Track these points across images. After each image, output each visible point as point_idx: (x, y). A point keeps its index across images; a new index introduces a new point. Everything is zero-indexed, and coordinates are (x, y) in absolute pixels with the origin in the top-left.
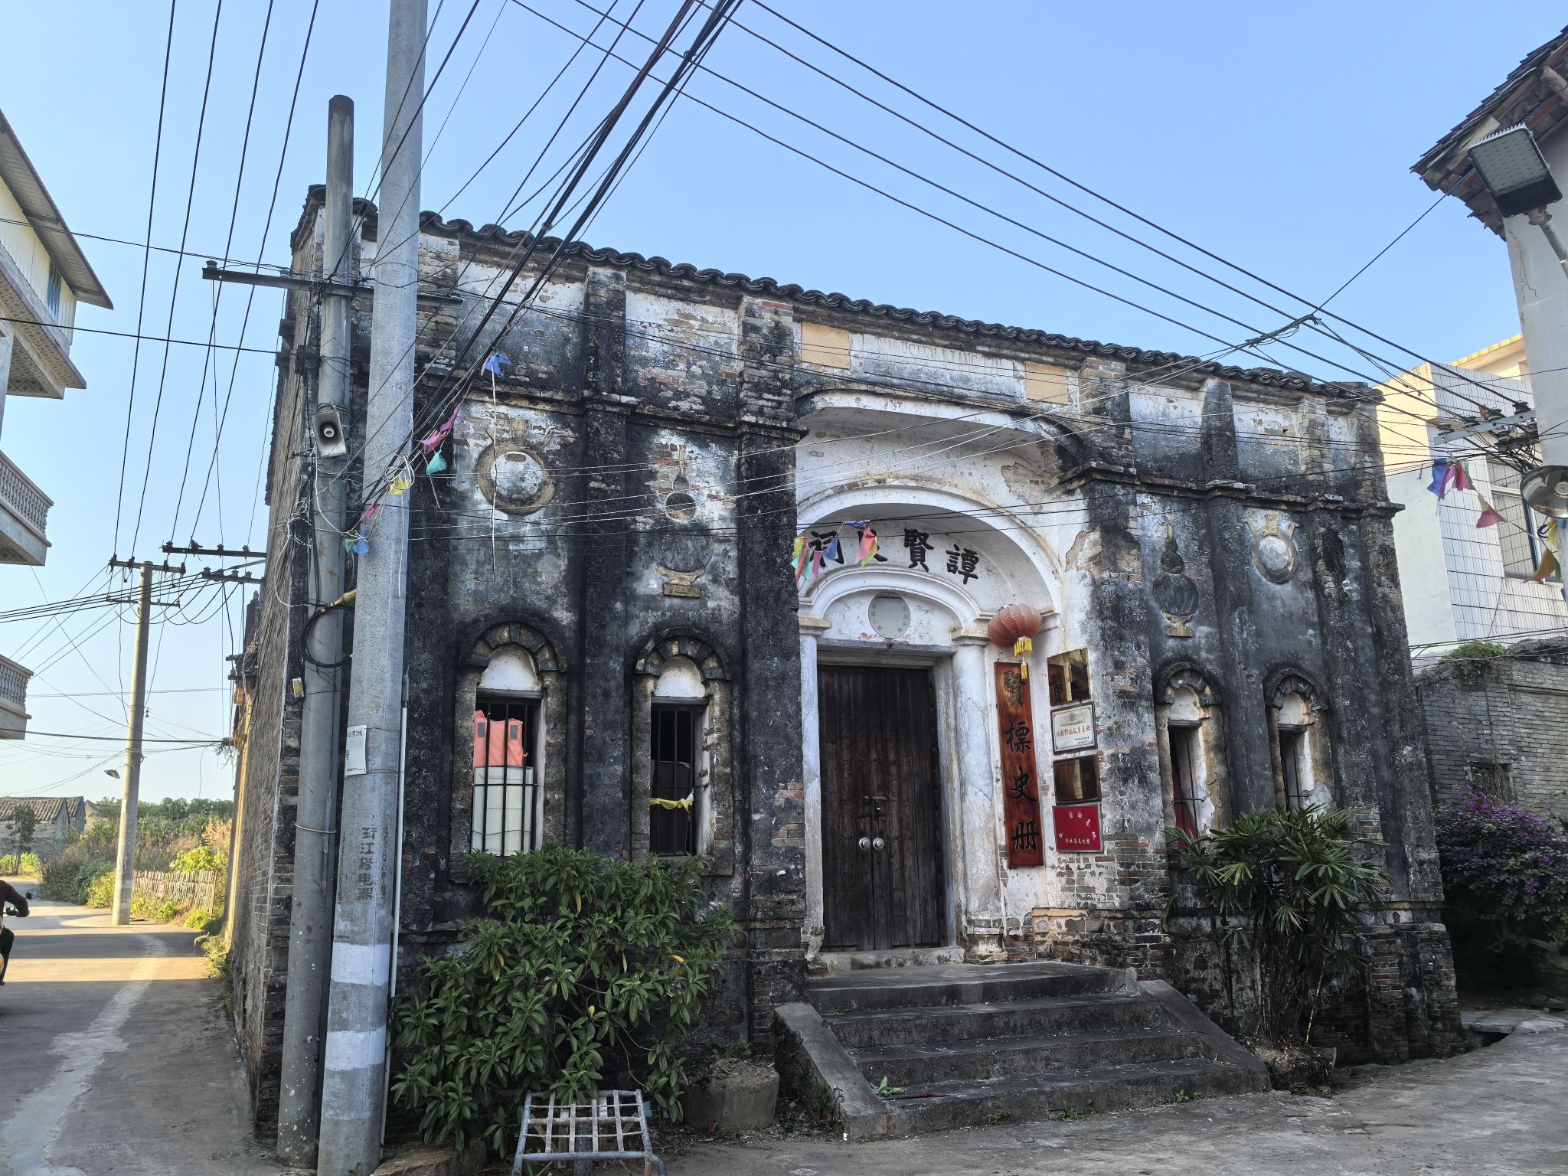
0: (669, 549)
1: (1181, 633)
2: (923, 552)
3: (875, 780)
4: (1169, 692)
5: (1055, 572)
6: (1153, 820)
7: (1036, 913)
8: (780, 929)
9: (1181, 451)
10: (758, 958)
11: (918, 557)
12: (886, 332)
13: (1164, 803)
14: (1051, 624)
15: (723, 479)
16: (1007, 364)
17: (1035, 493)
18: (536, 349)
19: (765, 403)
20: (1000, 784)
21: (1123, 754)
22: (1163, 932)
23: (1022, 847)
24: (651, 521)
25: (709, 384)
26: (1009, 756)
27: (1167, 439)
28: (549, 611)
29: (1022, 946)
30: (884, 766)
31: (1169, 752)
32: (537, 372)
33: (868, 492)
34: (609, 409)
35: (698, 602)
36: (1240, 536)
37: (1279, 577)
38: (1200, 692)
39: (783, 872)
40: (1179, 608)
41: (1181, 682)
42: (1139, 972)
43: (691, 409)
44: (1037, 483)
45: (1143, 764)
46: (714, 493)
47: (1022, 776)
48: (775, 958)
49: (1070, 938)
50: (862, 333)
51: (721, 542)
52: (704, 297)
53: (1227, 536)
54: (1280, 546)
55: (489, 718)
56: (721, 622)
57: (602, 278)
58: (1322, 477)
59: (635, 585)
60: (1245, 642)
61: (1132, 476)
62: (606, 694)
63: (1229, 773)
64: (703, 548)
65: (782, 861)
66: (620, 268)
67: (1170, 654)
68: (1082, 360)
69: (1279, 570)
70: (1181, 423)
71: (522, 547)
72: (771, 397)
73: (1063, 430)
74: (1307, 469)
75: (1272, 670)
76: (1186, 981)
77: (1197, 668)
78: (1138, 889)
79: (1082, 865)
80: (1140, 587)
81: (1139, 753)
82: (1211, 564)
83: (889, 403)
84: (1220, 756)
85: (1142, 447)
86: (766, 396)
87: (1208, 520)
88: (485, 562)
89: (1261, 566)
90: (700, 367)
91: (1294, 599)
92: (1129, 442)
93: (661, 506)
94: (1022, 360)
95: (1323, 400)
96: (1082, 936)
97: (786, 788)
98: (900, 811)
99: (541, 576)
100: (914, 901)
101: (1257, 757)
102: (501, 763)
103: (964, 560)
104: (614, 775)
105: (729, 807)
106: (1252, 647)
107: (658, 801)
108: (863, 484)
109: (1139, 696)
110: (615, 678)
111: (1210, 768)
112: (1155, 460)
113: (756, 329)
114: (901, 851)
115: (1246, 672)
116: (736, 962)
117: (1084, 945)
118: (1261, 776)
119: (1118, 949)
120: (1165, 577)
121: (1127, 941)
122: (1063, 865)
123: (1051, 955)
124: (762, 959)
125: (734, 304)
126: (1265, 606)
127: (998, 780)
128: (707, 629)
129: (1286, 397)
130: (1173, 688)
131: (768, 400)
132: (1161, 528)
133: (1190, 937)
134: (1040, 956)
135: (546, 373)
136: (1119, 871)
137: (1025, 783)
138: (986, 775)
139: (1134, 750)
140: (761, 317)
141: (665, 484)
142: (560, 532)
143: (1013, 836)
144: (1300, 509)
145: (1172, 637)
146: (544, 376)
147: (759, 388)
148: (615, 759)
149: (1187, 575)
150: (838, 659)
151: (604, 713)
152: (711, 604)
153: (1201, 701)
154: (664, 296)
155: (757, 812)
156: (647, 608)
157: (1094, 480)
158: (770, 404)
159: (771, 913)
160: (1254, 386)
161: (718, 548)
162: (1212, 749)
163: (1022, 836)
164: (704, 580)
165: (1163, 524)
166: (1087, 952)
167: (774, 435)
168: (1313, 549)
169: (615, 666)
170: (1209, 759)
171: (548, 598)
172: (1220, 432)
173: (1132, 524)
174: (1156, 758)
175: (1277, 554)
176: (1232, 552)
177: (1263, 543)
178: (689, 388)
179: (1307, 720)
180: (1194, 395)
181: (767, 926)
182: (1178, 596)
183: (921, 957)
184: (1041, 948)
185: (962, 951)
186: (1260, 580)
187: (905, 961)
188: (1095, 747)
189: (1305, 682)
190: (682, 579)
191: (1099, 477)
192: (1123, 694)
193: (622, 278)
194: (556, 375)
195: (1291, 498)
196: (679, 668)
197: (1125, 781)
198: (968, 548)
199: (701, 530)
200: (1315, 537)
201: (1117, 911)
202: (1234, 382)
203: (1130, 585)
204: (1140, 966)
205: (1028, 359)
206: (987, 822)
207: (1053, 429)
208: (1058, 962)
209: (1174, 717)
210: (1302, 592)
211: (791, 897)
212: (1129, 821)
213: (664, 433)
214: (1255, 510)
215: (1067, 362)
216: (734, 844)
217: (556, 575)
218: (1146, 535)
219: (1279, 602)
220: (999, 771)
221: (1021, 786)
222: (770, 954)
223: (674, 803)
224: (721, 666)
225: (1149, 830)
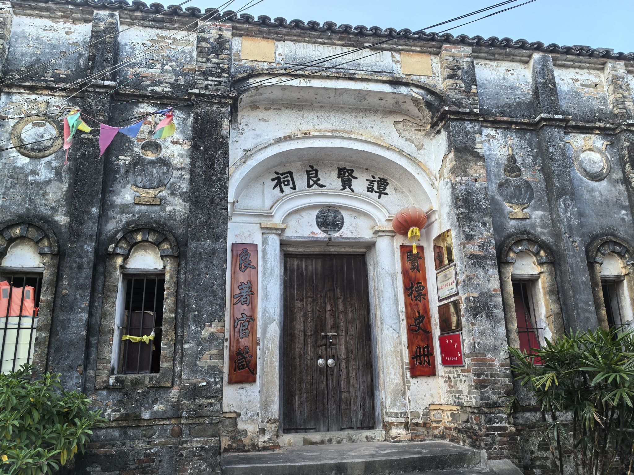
0: (139, 175)
1: (520, 215)
2: (350, 181)
3: (329, 323)
4: (512, 255)
5: (433, 185)
6: (498, 343)
7: (432, 407)
8: (201, 424)
9: (517, 100)
10: (182, 445)
11: (347, 183)
12: (300, 38)
13: (508, 331)
14: (433, 218)
15: (182, 131)
16: (388, 54)
17: (418, 136)
18: (61, 62)
19: (210, 83)
20: (404, 323)
21: (473, 297)
22: (509, 423)
23: (420, 363)
24: (129, 159)
25: (177, 75)
26: (410, 304)
27: (507, 94)
28: (52, 216)
29: (421, 430)
30: (334, 314)
31: (513, 295)
32: (60, 74)
33: (299, 141)
34: (98, 90)
35: (159, 207)
36: (562, 150)
37: (597, 177)
38: (537, 254)
39: (205, 384)
40: (518, 199)
41: (520, 248)
42: (489, 454)
43: (163, 91)
44: (420, 130)
45: (489, 303)
46: (175, 140)
47: (420, 316)
48: (195, 445)
49: (453, 426)
50: (284, 40)
51: (178, 169)
52: (174, 25)
53: (552, 151)
54: (596, 157)
55: (11, 286)
56: (175, 220)
57: (102, 16)
58: (625, 111)
59: (115, 198)
60: (569, 219)
61: (476, 115)
62: (80, 267)
63: (561, 309)
64: (164, 173)
65: (204, 376)
66: (114, 9)
67: (512, 230)
68: (440, 48)
69: (597, 172)
70: (516, 83)
71: (37, 178)
72: (214, 79)
73: (430, 91)
74: (614, 107)
75: (594, 238)
76: (531, 460)
77: (533, 238)
78: (487, 392)
79: (456, 376)
80: (485, 186)
81: (486, 296)
82: (543, 171)
83: (302, 81)
84: (554, 297)
85: (488, 99)
86: (210, 78)
87: (539, 142)
88: (11, 188)
89: (582, 171)
90: (171, 66)
91: (609, 191)
92: (476, 95)
93: (137, 149)
94: (399, 51)
95: (622, 63)
96: (458, 424)
97: (211, 326)
98: (346, 342)
99: (48, 195)
100: (356, 399)
101: (582, 297)
102: (18, 314)
103: (378, 184)
104: (81, 320)
105: (172, 340)
106: (575, 222)
107: (128, 337)
108: (295, 136)
109: (485, 258)
110: (87, 256)
111: (547, 306)
112: (498, 107)
113: (205, 40)
114: (347, 367)
115: (571, 240)
116: (171, 447)
117: (459, 431)
118: (586, 310)
119: (476, 435)
120: (507, 180)
121: (481, 430)
122: (447, 375)
123: (443, 437)
124: (185, 445)
125: (193, 28)
126: (586, 196)
127: (403, 320)
128: (165, 224)
129: (595, 63)
130: (514, 252)
131: (212, 81)
132: (504, 149)
133: (534, 427)
134: (435, 437)
135: (65, 75)
136: (474, 380)
137: (422, 321)
138: (395, 317)
139: (481, 294)
140: (209, 32)
141: (140, 136)
142: (65, 167)
143: (414, 356)
144: (610, 132)
145: (514, 219)
146: (64, 76)
147: (205, 74)
148: (83, 309)
149: (524, 178)
150: (301, 250)
151: (77, 279)
152: (168, 209)
153: (537, 260)
154: (148, 27)
155: (187, 342)
156: (122, 213)
157: (449, 119)
158: (213, 83)
159: (194, 413)
160: (569, 56)
161: (176, 174)
162: (548, 293)
163: (420, 356)
164: (165, 193)
165: (504, 147)
166: (461, 436)
167: (214, 100)
168: (622, 158)
169: (88, 248)
170: (546, 300)
171: (52, 208)
172: (545, 85)
173: (478, 146)
174: (500, 299)
175: (594, 162)
176: (556, 161)
177: (582, 156)
178: (162, 79)
179: (624, 272)
180: (526, 66)
181: (191, 422)
182: (517, 191)
183: (354, 437)
184: (436, 432)
185: (384, 432)
186: (581, 179)
187: (342, 439)
188: (457, 294)
189: (620, 245)
190: (148, 193)
191: (452, 117)
192: (472, 256)
193: (115, 15)
194: (71, 75)
195: (602, 125)
196: (145, 250)
197: (475, 316)
198: (382, 177)
199: (165, 163)
200: (622, 149)
201: (475, 408)
202: (553, 55)
203: (477, 185)
204: (491, 448)
205: (402, 50)
206: (395, 347)
207: (422, 92)
208: (447, 442)
209: (517, 272)
210: (615, 186)
211: (210, 401)
212: (479, 343)
213: (142, 105)
214: (576, 135)
215: (430, 50)
216: (174, 365)
217: (59, 194)
218: (492, 154)
219: (597, 194)
220: (404, 314)
221: (419, 323)
222: (191, 442)
223: (138, 338)
224: (172, 248)
225: (495, 349)
